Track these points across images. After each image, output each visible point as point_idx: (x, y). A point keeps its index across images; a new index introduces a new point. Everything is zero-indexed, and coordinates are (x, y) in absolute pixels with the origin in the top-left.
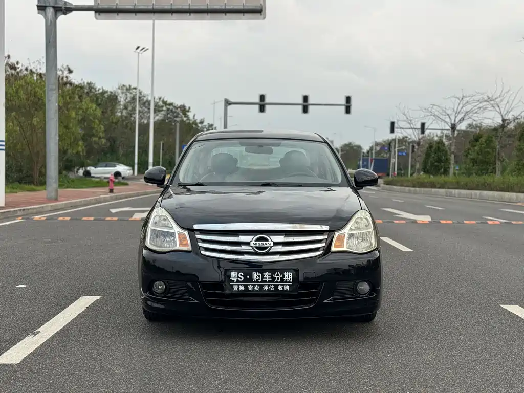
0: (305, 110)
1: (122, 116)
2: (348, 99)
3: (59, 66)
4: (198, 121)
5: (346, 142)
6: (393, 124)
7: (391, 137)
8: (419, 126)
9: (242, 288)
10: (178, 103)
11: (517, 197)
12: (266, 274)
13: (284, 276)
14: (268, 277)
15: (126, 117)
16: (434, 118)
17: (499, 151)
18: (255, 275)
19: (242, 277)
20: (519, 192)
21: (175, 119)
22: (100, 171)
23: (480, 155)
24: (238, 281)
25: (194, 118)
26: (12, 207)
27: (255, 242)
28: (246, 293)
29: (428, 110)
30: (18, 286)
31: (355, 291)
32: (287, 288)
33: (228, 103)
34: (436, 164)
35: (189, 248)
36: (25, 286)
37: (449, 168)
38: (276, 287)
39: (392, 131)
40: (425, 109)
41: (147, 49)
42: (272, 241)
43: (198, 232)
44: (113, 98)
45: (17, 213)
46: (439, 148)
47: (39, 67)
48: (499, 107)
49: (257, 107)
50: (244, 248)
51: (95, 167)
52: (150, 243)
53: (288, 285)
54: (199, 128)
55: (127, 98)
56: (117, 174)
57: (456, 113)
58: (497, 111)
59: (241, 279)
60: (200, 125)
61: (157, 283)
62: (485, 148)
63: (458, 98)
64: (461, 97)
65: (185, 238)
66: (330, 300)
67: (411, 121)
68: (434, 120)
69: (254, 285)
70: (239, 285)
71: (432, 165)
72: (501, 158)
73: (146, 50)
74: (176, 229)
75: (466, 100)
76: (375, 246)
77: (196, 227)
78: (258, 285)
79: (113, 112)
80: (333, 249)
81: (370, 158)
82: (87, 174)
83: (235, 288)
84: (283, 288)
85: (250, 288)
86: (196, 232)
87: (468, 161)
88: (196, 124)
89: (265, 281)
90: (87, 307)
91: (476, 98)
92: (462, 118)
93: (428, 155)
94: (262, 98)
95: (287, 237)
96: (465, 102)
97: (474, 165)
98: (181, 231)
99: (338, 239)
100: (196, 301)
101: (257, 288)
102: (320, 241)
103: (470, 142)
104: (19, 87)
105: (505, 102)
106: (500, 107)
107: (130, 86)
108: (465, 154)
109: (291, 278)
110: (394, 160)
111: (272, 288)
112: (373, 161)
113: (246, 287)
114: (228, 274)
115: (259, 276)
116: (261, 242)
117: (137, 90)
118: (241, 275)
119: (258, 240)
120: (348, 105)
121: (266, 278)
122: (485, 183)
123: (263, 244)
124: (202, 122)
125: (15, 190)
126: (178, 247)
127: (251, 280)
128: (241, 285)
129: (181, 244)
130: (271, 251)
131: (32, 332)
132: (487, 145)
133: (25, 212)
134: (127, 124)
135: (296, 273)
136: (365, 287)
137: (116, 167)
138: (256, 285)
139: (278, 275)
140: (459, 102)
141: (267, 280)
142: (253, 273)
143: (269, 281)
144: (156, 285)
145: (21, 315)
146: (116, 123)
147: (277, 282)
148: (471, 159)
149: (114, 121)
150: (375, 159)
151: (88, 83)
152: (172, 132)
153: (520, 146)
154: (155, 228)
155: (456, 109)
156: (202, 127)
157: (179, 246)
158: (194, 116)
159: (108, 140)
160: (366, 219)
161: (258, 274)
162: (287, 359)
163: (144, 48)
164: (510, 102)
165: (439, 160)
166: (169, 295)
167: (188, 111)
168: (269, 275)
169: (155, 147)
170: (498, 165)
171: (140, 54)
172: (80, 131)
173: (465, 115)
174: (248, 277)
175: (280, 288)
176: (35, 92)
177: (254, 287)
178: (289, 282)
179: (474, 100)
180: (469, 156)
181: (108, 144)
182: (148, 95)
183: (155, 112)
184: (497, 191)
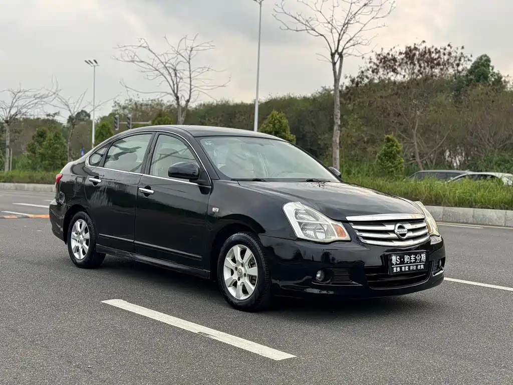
9: (399, 269)
13: (421, 257)
18: (406, 258)
24: (396, 264)
27: (397, 230)
28: (401, 273)
31: (439, 266)
32: (422, 267)
35: (347, 237)
42: (406, 228)
52: (304, 235)
59: (398, 261)
61: (319, 271)
62: (54, 144)
70: (397, 267)
74: (330, 222)
77: (349, 218)
78: (407, 266)
83: (395, 271)
86: (351, 223)
98: (334, 223)
100: (360, 285)
109: (425, 259)
111: (415, 268)
114: (391, 258)
116: (401, 230)
118: (398, 258)
119: (399, 228)
121: (412, 260)
127: (404, 262)
130: (408, 236)
132: (55, 141)
135: (428, 254)
139: (418, 256)
140: (14, 96)
143: (414, 262)
144: (318, 274)
147: (418, 263)
157: (338, 236)
161: (408, 256)
166: (333, 281)
168: (414, 257)
174: (402, 260)
175: (419, 267)
177: (405, 268)
178: (424, 262)
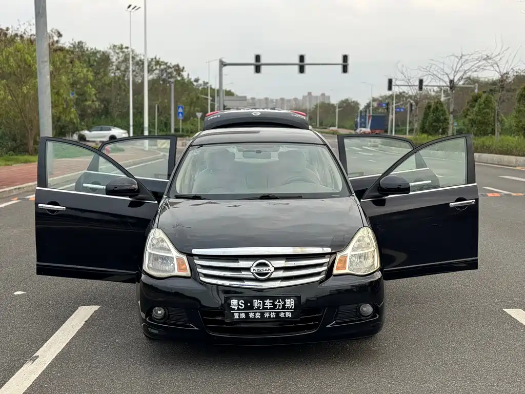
0: (302, 70)
1: (115, 76)
2: (345, 58)
3: (49, 30)
4: (193, 80)
5: (343, 98)
6: (390, 81)
7: (389, 93)
8: (417, 83)
9: (243, 316)
10: (172, 62)
11: (516, 161)
12: (268, 302)
13: (285, 303)
14: (269, 304)
15: (119, 79)
16: (432, 77)
17: (498, 112)
18: (256, 303)
19: (243, 305)
20: (519, 155)
21: (170, 80)
22: (95, 136)
23: (479, 115)
24: (239, 309)
25: (188, 77)
26: (8, 185)
27: (255, 268)
28: (247, 320)
29: (426, 69)
30: (15, 293)
31: (359, 314)
32: (289, 315)
33: (223, 64)
34: (434, 124)
35: (188, 273)
36: (23, 293)
37: (448, 128)
38: (277, 314)
39: (390, 88)
40: (424, 69)
41: (139, 8)
42: (273, 266)
43: (197, 258)
44: (105, 59)
45: (13, 192)
46: (437, 108)
47: (29, 27)
48: (498, 66)
49: (253, 68)
50: (244, 274)
51: (90, 131)
52: (148, 267)
53: (290, 312)
54: (194, 87)
55: (119, 58)
56: (113, 139)
57: (455, 72)
58: (496, 71)
59: (242, 306)
60: (195, 84)
61: (156, 308)
62: (483, 109)
63: (457, 57)
64: (460, 55)
65: (183, 263)
66: (334, 324)
67: (409, 80)
68: (432, 79)
69: (255, 313)
70: (239, 313)
71: (431, 124)
72: (500, 119)
73: (137, 9)
74: (175, 253)
75: (464, 58)
76: (378, 266)
77: (195, 251)
78: (259, 312)
79: (106, 74)
80: (335, 272)
81: (368, 114)
82: (82, 138)
83: (236, 316)
84: (285, 315)
85: (251, 315)
86: (195, 257)
87: (466, 121)
88: (191, 83)
89: (267, 309)
90: (86, 321)
91: (476, 56)
92: (461, 77)
93: (426, 115)
94: (258, 58)
95: (289, 261)
96: (464, 60)
97: (472, 126)
98: (178, 255)
99: (340, 260)
100: (196, 329)
101: (258, 315)
102: (321, 265)
103: (468, 103)
104: (9, 55)
105: (504, 61)
106: (500, 66)
107: (122, 45)
108: (463, 115)
109: (293, 305)
110: (392, 117)
111: (273, 315)
112: (371, 118)
113: (247, 314)
114: (228, 302)
115: (260, 303)
116: (261, 268)
117: (129, 50)
118: (242, 303)
119: (258, 265)
120: (345, 64)
121: (267, 305)
122: (484, 145)
123: (264, 269)
124: (197, 81)
125: (9, 163)
126: (177, 273)
127: (252, 308)
128: (242, 313)
129: (180, 269)
130: (272, 276)
131: (31, 357)
132: (485, 105)
133: (21, 191)
134: (120, 84)
135: (298, 299)
136: (367, 309)
137: (111, 130)
138: (257, 312)
139: (279, 302)
140: (458, 60)
141: (269, 307)
142: (254, 300)
143: (271, 309)
144: (155, 310)
145: (19, 333)
146: (109, 85)
147: (278, 309)
148: (470, 120)
149: (107, 82)
150: (372, 116)
151: (79, 43)
152: (166, 92)
153: (518, 107)
154: (153, 252)
155: (454, 68)
156: (197, 85)
157: (178, 271)
158: (188, 75)
159: (102, 101)
160: (368, 237)
161: (259, 301)
162: (290, 389)
163: (135, 7)
164: (510, 62)
165: (437, 120)
166: (169, 321)
167: (182, 71)
168: (270, 303)
169: (150, 108)
170: (498, 126)
171: (132, 13)
172: (72, 97)
173: (463, 75)
174: (249, 304)
175: (282, 315)
176: (25, 60)
177: (255, 315)
178: (291, 309)
179: (473, 59)
180: (468, 117)
181: (103, 106)
182: (141, 55)
183: (149, 72)
184: (496, 154)
